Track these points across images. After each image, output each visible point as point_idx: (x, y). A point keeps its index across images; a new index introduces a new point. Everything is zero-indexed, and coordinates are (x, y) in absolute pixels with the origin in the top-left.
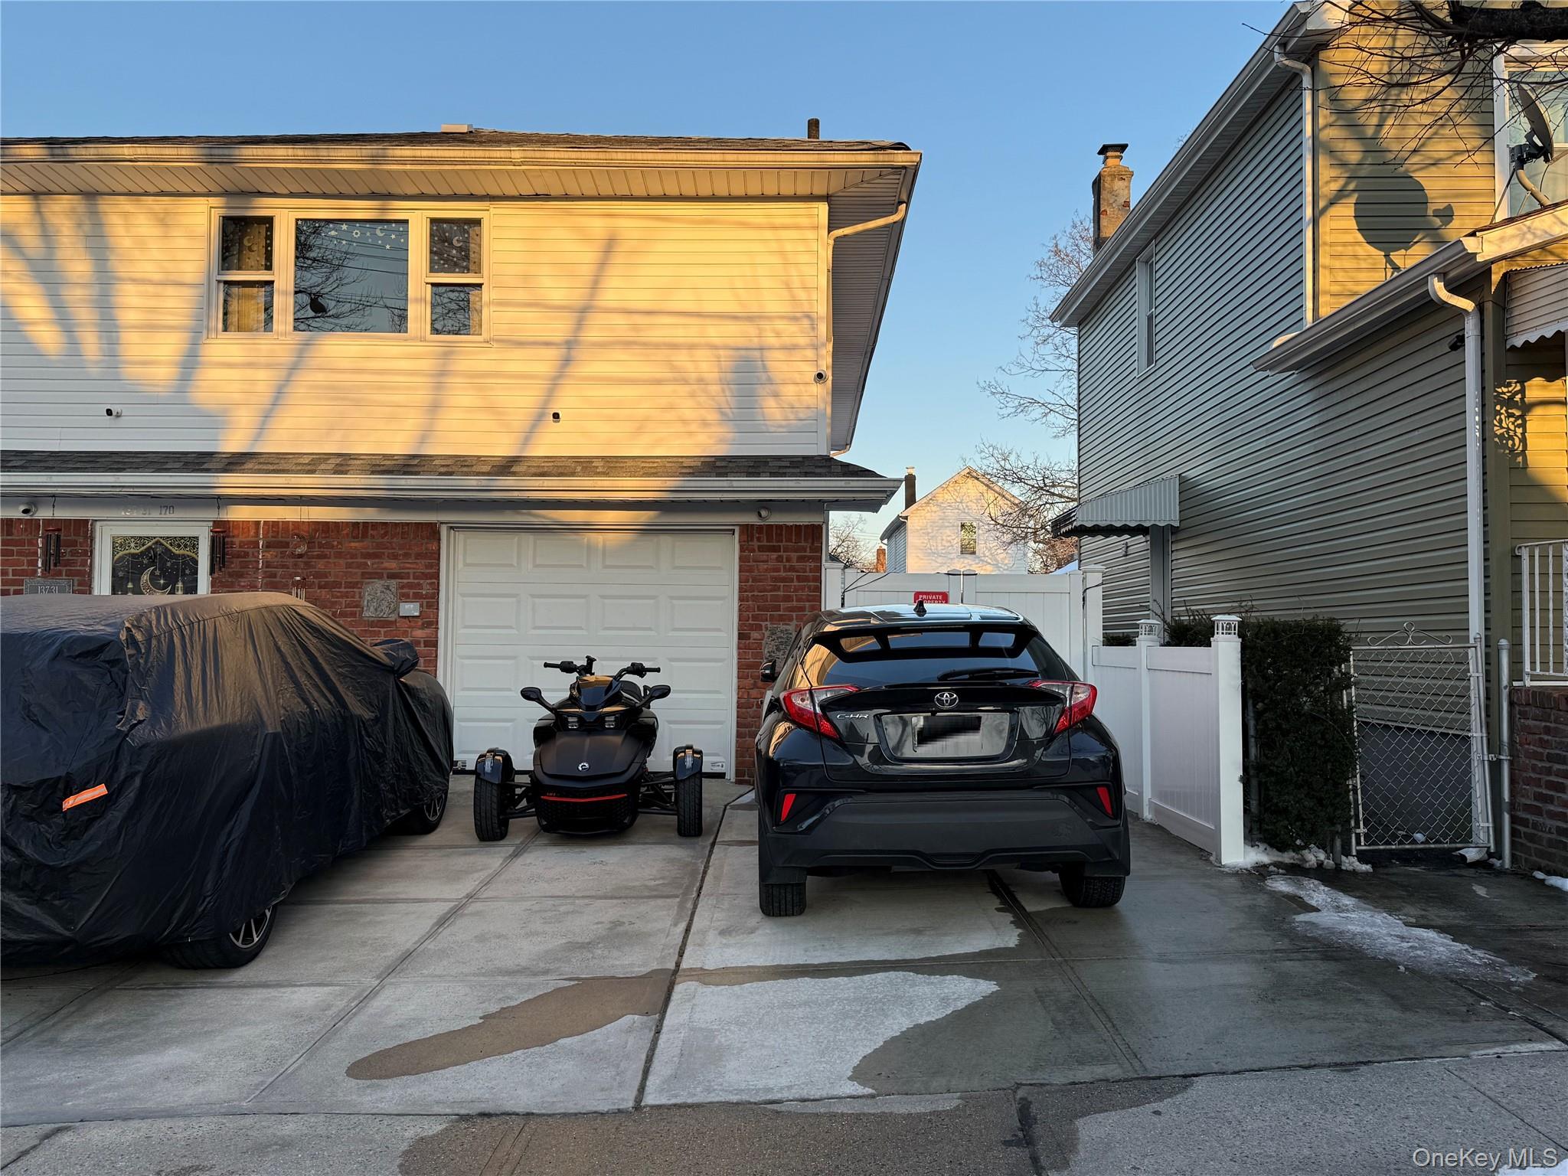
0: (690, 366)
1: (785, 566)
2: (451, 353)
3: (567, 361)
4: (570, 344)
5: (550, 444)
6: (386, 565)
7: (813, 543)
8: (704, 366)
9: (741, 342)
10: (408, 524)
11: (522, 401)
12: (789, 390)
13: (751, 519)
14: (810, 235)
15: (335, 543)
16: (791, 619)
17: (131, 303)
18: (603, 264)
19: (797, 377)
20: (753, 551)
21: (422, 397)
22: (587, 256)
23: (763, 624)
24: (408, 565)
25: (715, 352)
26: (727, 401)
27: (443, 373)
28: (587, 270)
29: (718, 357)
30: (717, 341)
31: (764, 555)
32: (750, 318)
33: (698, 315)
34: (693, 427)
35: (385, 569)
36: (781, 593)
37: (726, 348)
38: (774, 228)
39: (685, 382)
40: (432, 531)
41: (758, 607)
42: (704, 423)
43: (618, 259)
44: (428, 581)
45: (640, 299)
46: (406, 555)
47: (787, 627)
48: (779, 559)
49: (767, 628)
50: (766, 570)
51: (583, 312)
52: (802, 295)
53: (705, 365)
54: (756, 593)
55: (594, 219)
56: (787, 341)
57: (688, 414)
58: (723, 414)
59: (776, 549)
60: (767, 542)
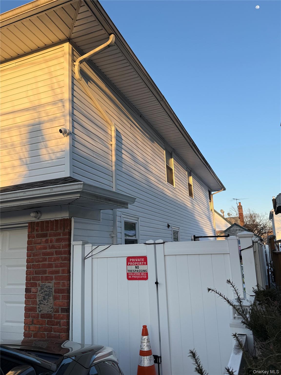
0: (9, 140)
1: (49, 246)
7: (64, 230)
9: (32, 122)
14: (61, 60)
16: (52, 279)
20: (34, 238)
23: (38, 282)
25: (19, 130)
26: (24, 154)
30: (21, 124)
31: (39, 240)
34: (9, 171)
36: (47, 263)
37: (25, 126)
39: (7, 148)
41: (35, 272)
47: (49, 284)
48: (47, 241)
49: (39, 285)
50: (40, 249)
52: (58, 91)
53: (16, 138)
54: (35, 263)
56: (51, 117)
57: (7, 164)
58: (22, 162)
59: (45, 235)
60: (41, 232)
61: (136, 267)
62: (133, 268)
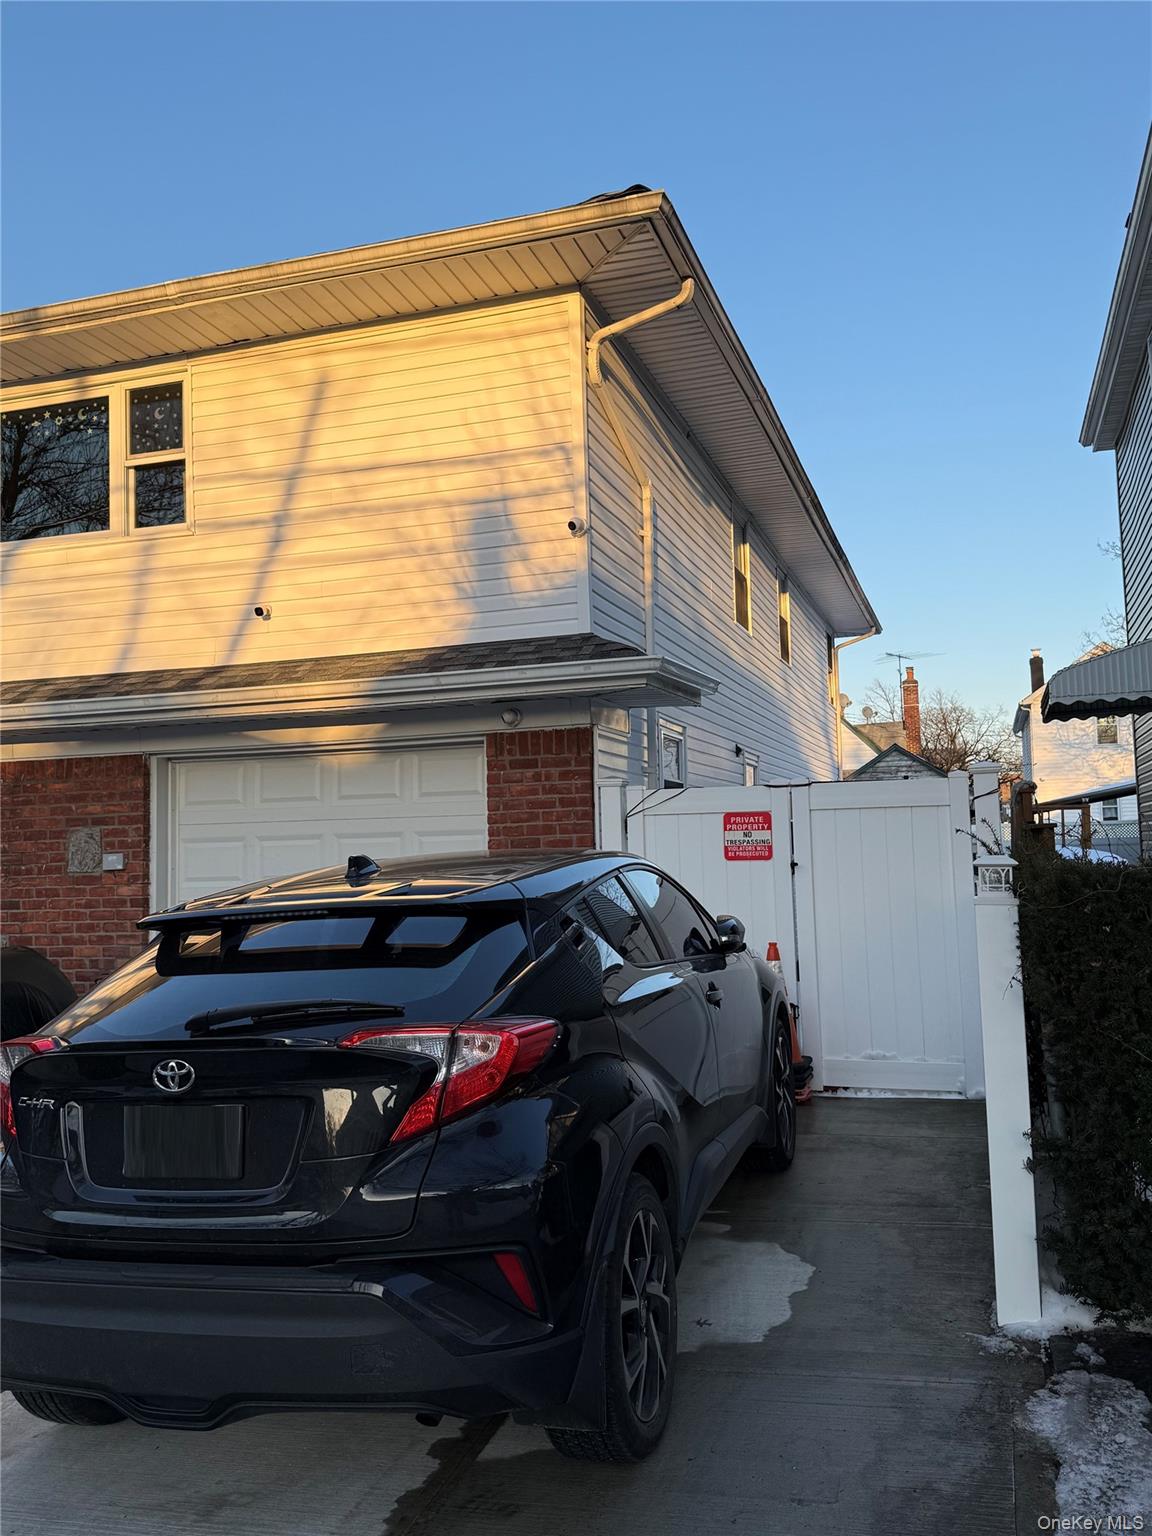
0: (419, 532)
1: (544, 787)
2: (151, 547)
3: (277, 541)
4: (280, 520)
5: (263, 647)
6: (90, 809)
7: (579, 753)
8: (436, 530)
9: (481, 493)
10: (112, 758)
11: (231, 596)
12: (540, 551)
13: (500, 726)
14: (559, 338)
15: (40, 786)
18: (313, 415)
19: (551, 532)
20: (503, 768)
21: (123, 602)
22: (291, 406)
24: (112, 808)
25: (449, 510)
26: (464, 572)
27: (143, 572)
28: (295, 426)
29: (451, 515)
30: (448, 495)
31: (517, 773)
32: (488, 460)
33: (426, 464)
34: (426, 610)
35: (90, 813)
36: (541, 823)
38: (514, 336)
39: (413, 552)
41: (512, 842)
42: (438, 603)
43: (329, 406)
44: (135, 826)
45: (355, 453)
46: (111, 796)
48: (537, 777)
50: (520, 793)
51: (291, 479)
52: (553, 420)
53: (438, 529)
54: (508, 825)
55: (301, 360)
56: (536, 485)
57: (419, 594)
58: (460, 590)
59: (532, 764)
60: (521, 755)
61: (745, 835)
62: (738, 836)
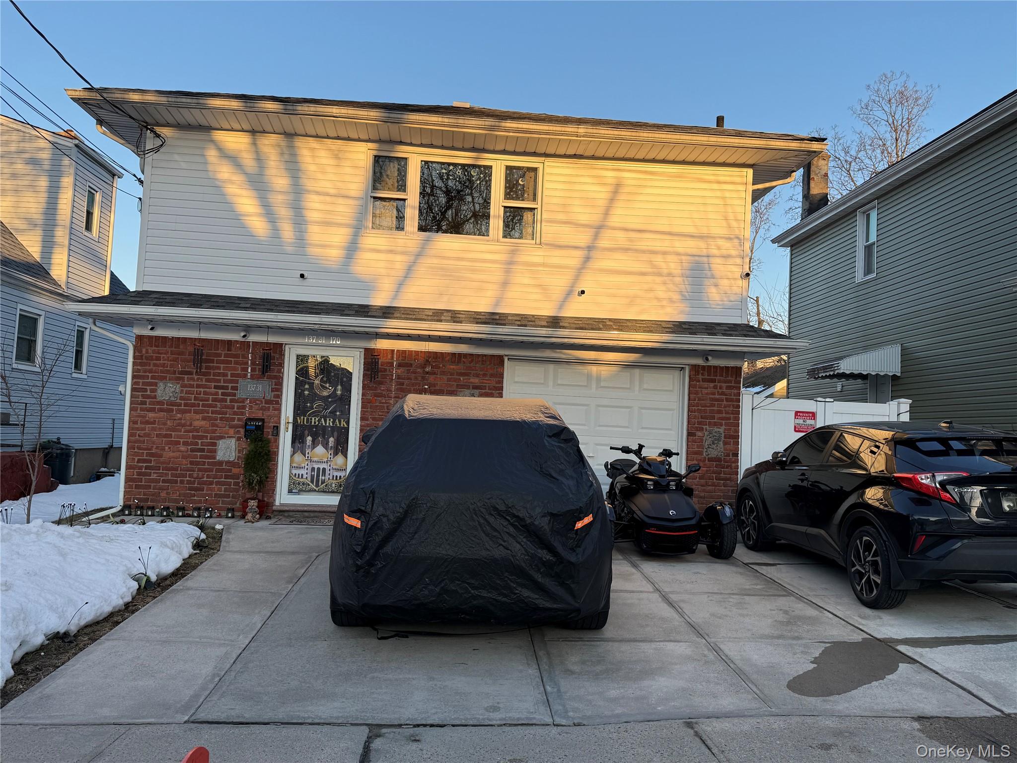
0: (663, 265)
1: (718, 392)
2: (517, 250)
3: (587, 259)
4: (590, 248)
5: (576, 309)
6: (472, 380)
7: (736, 378)
8: (672, 265)
9: (695, 251)
10: (485, 355)
11: (559, 283)
12: (725, 282)
13: (700, 362)
14: (742, 188)
15: (441, 365)
16: (722, 425)
17: (314, 206)
18: (612, 200)
19: (730, 275)
20: (699, 381)
21: (497, 276)
22: (601, 194)
23: (704, 427)
24: (486, 381)
25: (679, 257)
26: (686, 287)
27: (511, 263)
28: (602, 203)
29: (681, 260)
30: (681, 250)
31: (706, 384)
32: (701, 237)
33: (670, 234)
34: (664, 303)
35: (471, 383)
36: (715, 408)
37: (686, 254)
38: (719, 182)
39: (660, 274)
40: (500, 360)
41: (701, 416)
42: (671, 301)
43: (622, 197)
44: (498, 392)
45: (634, 222)
46: (485, 375)
47: (719, 430)
48: (715, 387)
49: (706, 430)
50: (707, 394)
51: (599, 229)
52: (734, 224)
53: (673, 265)
54: (700, 408)
55: (608, 171)
56: (724, 252)
57: (661, 294)
58: (683, 295)
59: (713, 381)
60: (708, 376)
61: (804, 421)
62: (801, 421)
